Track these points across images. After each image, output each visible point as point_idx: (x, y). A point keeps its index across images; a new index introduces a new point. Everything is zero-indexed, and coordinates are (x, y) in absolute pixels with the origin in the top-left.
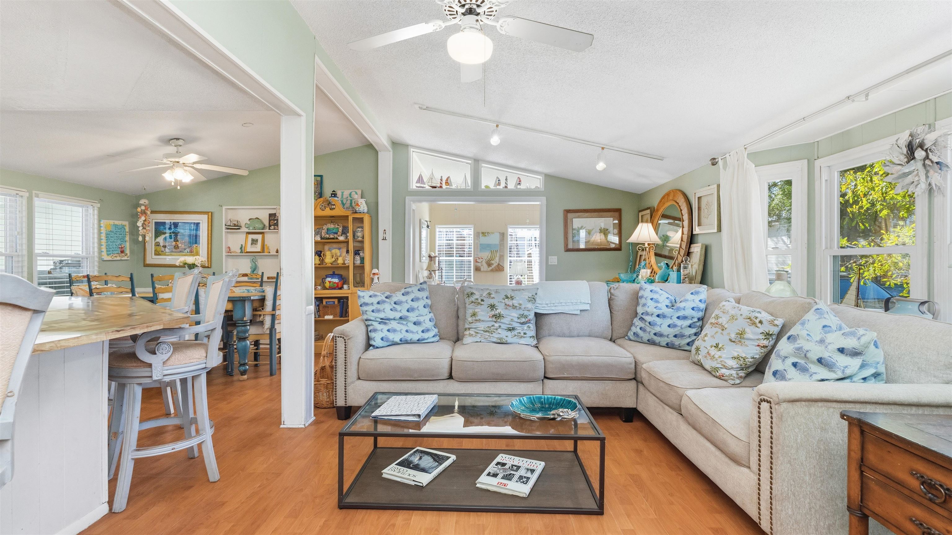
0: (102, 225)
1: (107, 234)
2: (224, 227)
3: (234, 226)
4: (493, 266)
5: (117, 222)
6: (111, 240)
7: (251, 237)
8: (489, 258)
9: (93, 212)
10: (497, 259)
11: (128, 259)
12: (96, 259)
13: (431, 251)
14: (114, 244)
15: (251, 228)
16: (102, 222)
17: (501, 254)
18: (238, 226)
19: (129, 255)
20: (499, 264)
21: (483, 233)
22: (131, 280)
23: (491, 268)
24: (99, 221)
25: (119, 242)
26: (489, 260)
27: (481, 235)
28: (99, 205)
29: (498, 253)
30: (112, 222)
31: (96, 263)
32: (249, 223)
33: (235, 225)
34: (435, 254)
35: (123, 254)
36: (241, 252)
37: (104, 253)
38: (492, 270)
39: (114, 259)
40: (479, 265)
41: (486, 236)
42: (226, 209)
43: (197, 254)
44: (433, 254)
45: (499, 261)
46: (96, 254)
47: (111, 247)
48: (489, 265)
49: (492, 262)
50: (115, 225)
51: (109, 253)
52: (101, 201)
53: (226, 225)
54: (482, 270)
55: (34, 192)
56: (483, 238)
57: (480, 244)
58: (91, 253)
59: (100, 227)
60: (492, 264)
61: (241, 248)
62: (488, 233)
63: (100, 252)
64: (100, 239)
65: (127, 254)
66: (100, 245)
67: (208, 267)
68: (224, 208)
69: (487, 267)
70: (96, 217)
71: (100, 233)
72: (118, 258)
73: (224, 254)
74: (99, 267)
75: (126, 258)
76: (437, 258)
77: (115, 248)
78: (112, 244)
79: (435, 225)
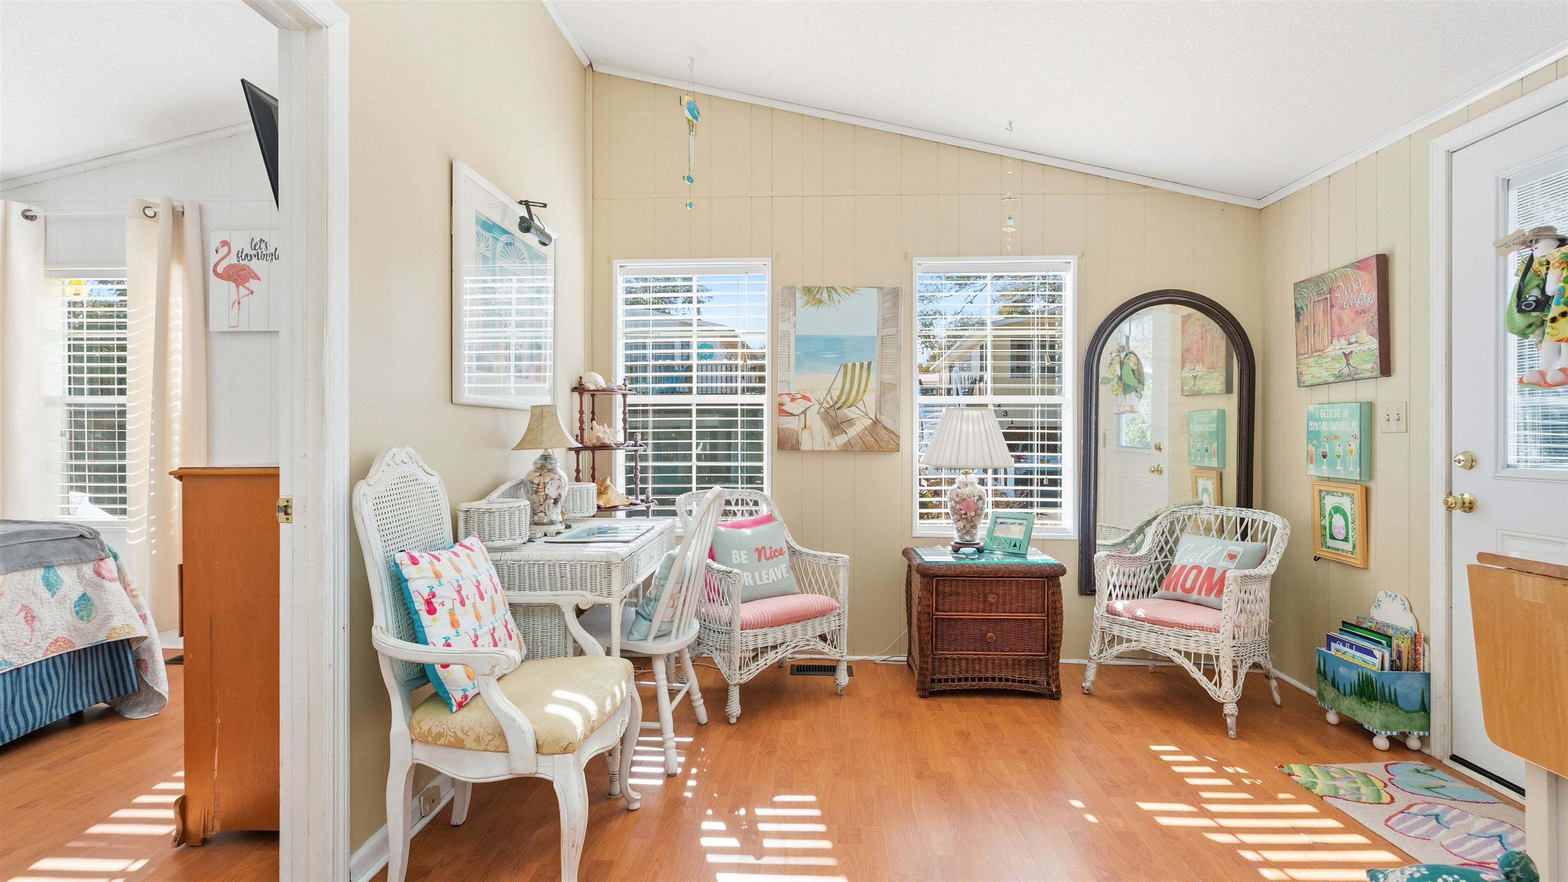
4: (852, 432)
8: (835, 394)
10: (870, 399)
13: (592, 365)
17: (887, 378)
20: (876, 422)
21: (808, 290)
23: (841, 439)
26: (836, 407)
27: (800, 300)
29: (873, 376)
34: (608, 379)
38: (847, 449)
40: (791, 424)
41: (820, 301)
44: (596, 381)
45: (879, 409)
48: (836, 425)
49: (850, 413)
54: (806, 445)
56: (811, 310)
57: (798, 339)
60: (850, 422)
62: (830, 289)
69: (826, 432)
76: (619, 398)
79: (610, 262)
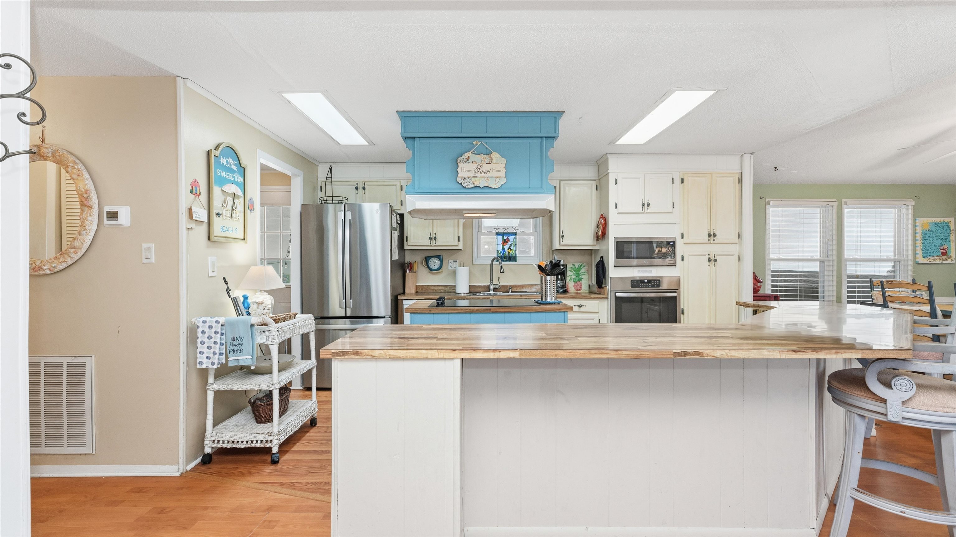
0: (917, 224)
1: (923, 234)
5: (937, 220)
6: (928, 241)
9: (907, 211)
11: (953, 262)
12: (910, 263)
14: (933, 244)
16: (917, 221)
19: (954, 257)
22: (929, 290)
24: (914, 220)
25: (940, 242)
28: (913, 203)
30: (930, 220)
31: (910, 268)
35: (945, 257)
37: (920, 256)
39: (932, 262)
46: (910, 257)
47: (928, 248)
50: (936, 224)
51: (925, 255)
52: (916, 198)
55: (843, 200)
58: (905, 256)
59: (915, 226)
63: (915, 254)
64: (914, 240)
65: (951, 257)
66: (915, 246)
70: (910, 216)
71: (915, 233)
72: (938, 261)
74: (913, 271)
75: (949, 261)
77: (934, 249)
78: (929, 244)
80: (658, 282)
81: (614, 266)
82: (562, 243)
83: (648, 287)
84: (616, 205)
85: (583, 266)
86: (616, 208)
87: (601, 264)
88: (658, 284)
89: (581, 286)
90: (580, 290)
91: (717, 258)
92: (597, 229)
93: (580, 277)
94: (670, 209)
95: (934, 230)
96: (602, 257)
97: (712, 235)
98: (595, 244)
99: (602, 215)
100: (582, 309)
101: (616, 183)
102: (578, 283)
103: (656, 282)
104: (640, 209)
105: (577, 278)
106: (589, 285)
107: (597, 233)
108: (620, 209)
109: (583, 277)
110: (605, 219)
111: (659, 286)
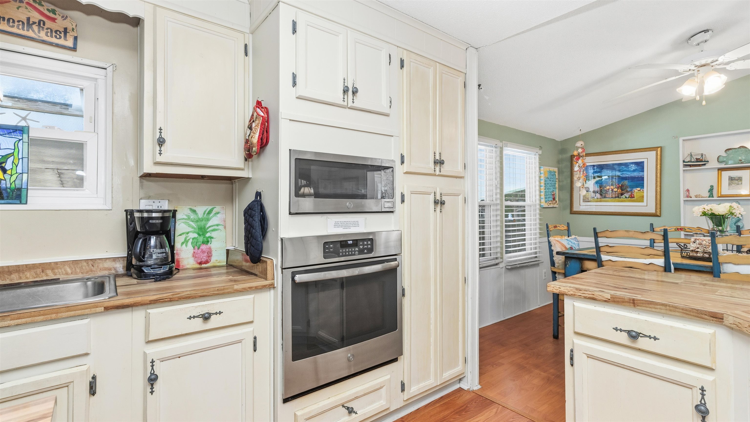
0: (541, 172)
1: (545, 181)
2: (681, 164)
3: (697, 162)
5: (552, 169)
6: (547, 187)
7: (726, 175)
9: (536, 159)
12: (538, 207)
14: (549, 191)
15: (730, 162)
16: (542, 169)
18: (702, 161)
19: (558, 202)
24: (539, 168)
25: (552, 189)
28: (539, 152)
30: (548, 169)
32: (724, 154)
33: (698, 160)
35: (554, 202)
36: (711, 195)
37: (543, 200)
39: (549, 206)
42: (684, 140)
43: (641, 199)
46: (538, 202)
47: (547, 194)
50: (550, 172)
51: (546, 200)
52: (541, 148)
53: (684, 161)
55: (503, 142)
58: (534, 201)
61: (711, 190)
63: (540, 199)
66: (540, 192)
67: (658, 216)
68: (681, 139)
70: (538, 164)
71: (540, 180)
73: (682, 198)
74: (540, 215)
75: (556, 205)
77: (550, 195)
80: (369, 242)
81: (290, 213)
82: (159, 159)
83: (354, 255)
84: (294, 77)
85: (214, 212)
86: (294, 84)
87: (257, 209)
88: (369, 246)
89: (209, 254)
90: (207, 262)
91: (444, 198)
92: (248, 131)
93: (208, 235)
94: (386, 110)
95: (549, 177)
96: (258, 194)
97: (439, 162)
98: (242, 166)
99: (259, 104)
100: (214, 322)
101: (294, 31)
102: (204, 247)
103: (365, 243)
104: (338, 97)
105: (201, 239)
106: (228, 251)
107: (247, 141)
108: (301, 90)
109: (213, 234)
110: (267, 111)
111: (371, 250)
